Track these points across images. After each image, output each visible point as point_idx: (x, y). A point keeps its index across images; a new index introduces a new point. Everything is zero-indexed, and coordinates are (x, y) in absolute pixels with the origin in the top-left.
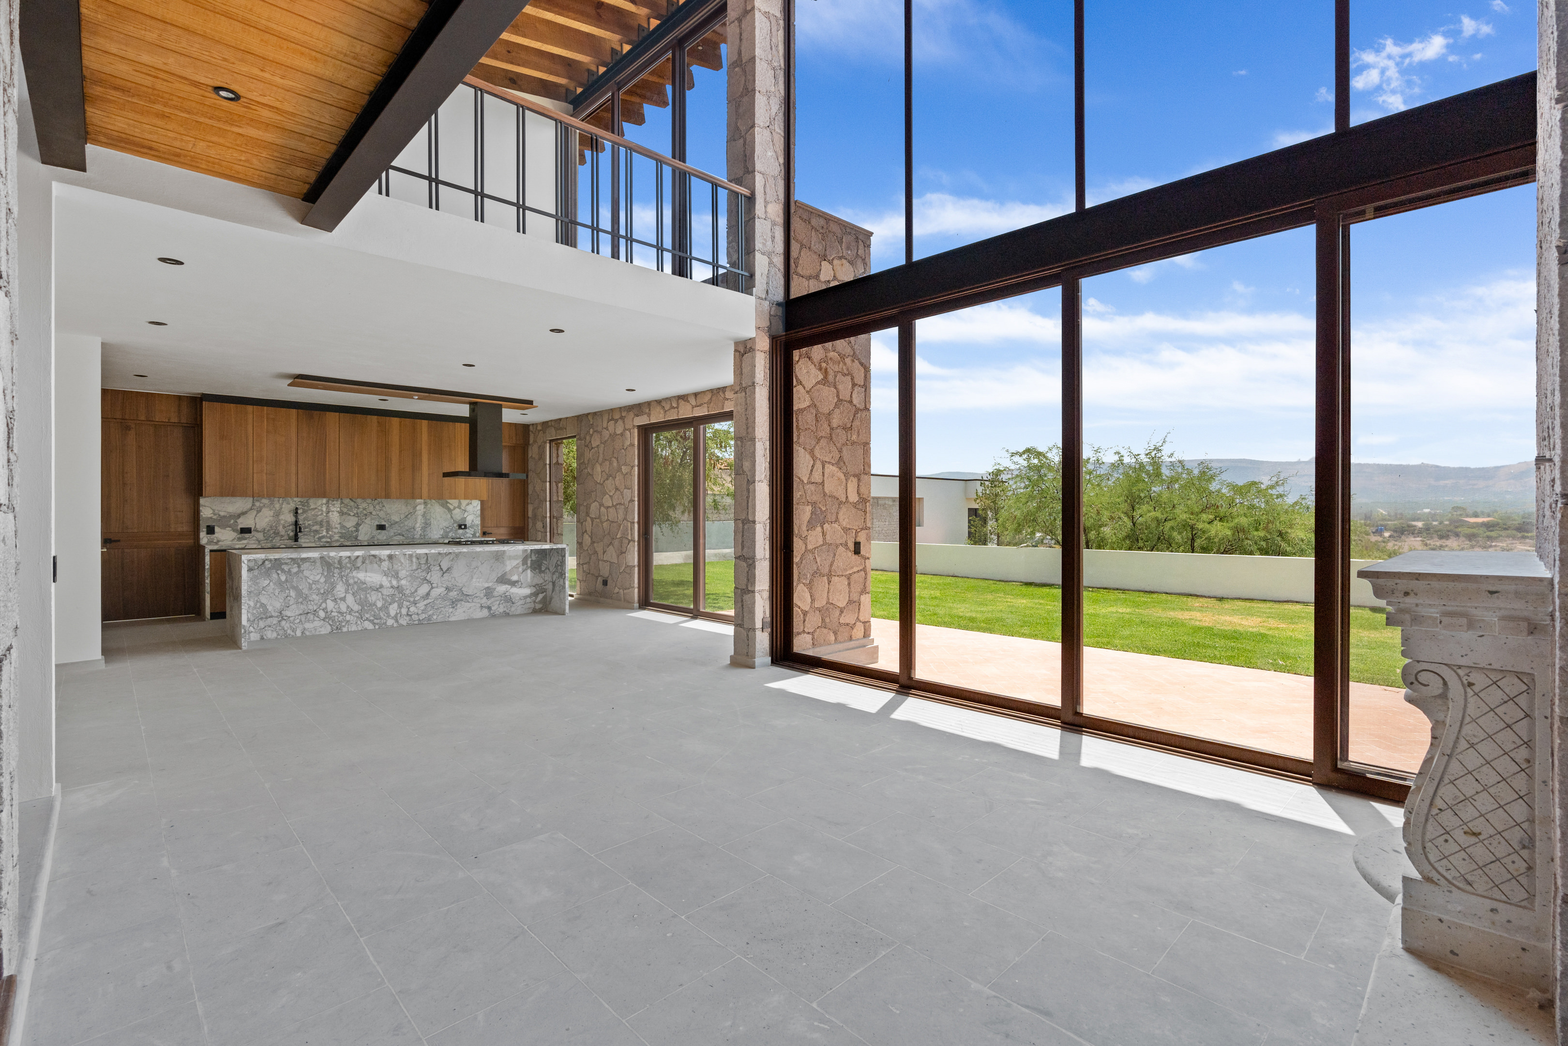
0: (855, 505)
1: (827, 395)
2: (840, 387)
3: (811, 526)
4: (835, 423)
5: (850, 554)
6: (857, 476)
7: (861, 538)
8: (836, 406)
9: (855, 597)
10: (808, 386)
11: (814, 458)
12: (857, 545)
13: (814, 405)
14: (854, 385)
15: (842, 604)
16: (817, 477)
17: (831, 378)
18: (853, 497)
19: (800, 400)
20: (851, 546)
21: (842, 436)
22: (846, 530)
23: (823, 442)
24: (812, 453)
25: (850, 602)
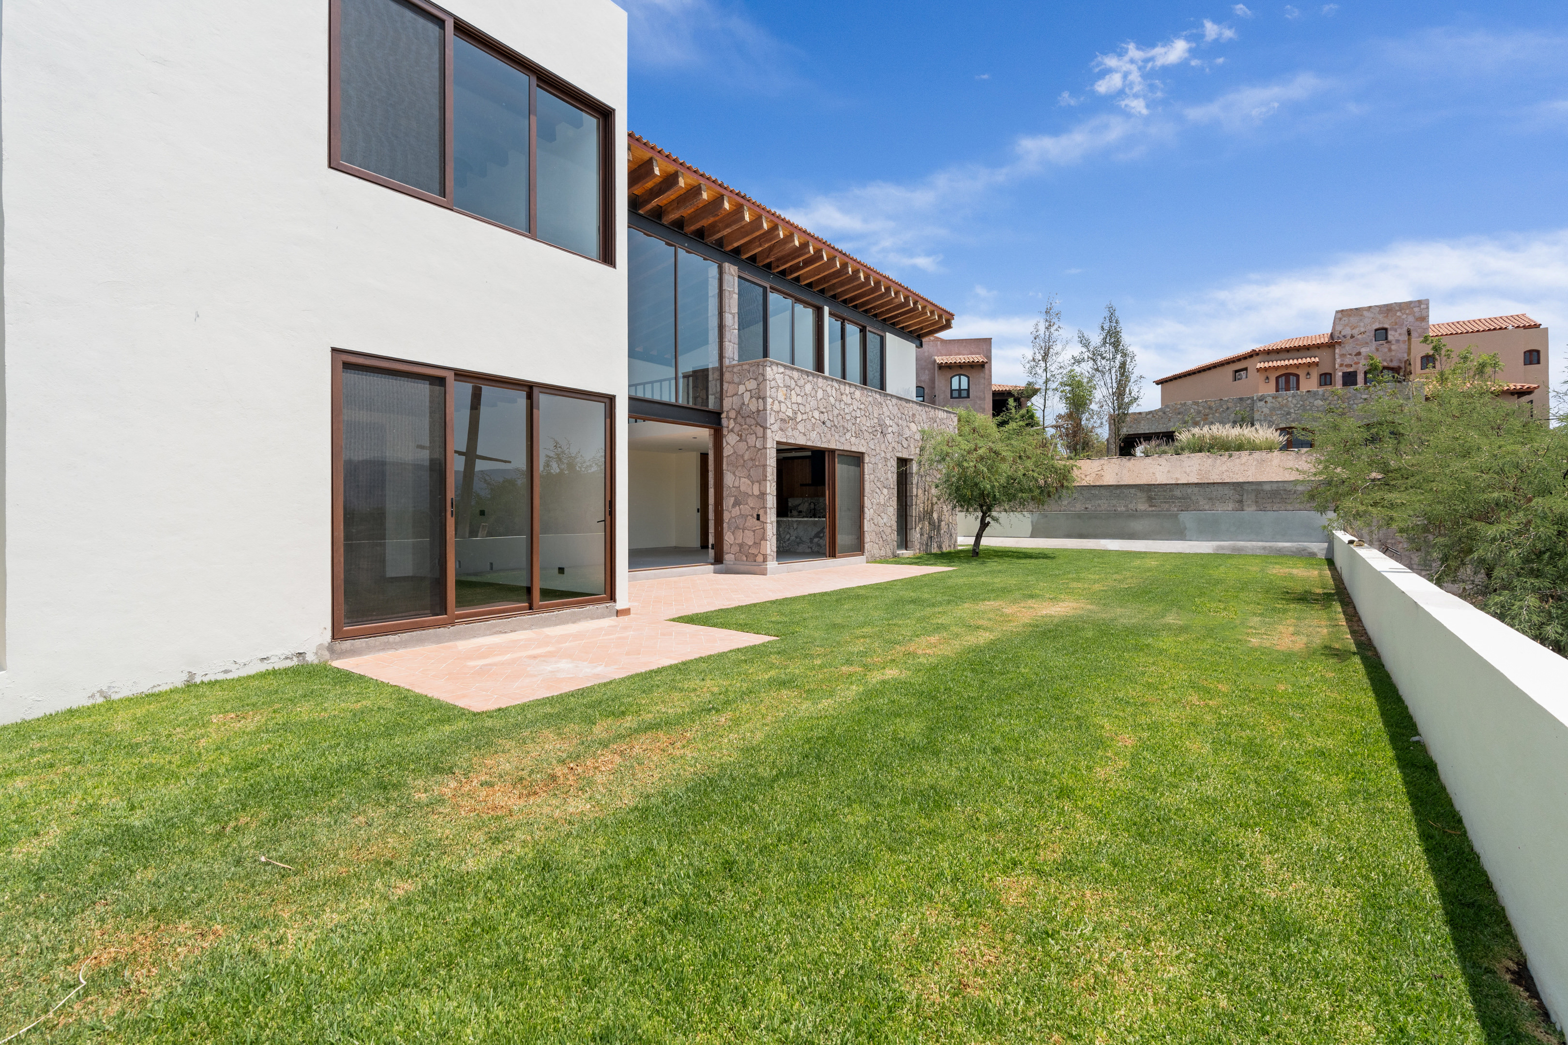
0: (757, 496)
1: (742, 446)
2: (749, 441)
3: (734, 506)
4: (746, 458)
5: (755, 520)
6: (759, 482)
7: (761, 512)
8: (747, 450)
9: (757, 541)
10: (732, 443)
11: (735, 476)
12: (758, 516)
13: (735, 452)
14: (757, 438)
15: (750, 543)
16: (736, 484)
17: (743, 437)
18: (757, 492)
19: (727, 451)
20: (755, 516)
21: (750, 464)
22: (752, 508)
23: (740, 468)
24: (734, 474)
25: (755, 543)
